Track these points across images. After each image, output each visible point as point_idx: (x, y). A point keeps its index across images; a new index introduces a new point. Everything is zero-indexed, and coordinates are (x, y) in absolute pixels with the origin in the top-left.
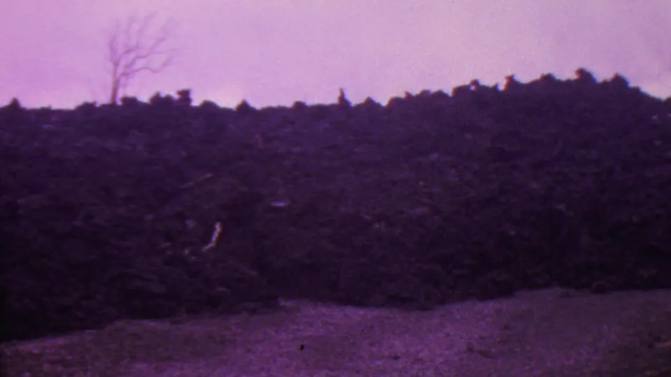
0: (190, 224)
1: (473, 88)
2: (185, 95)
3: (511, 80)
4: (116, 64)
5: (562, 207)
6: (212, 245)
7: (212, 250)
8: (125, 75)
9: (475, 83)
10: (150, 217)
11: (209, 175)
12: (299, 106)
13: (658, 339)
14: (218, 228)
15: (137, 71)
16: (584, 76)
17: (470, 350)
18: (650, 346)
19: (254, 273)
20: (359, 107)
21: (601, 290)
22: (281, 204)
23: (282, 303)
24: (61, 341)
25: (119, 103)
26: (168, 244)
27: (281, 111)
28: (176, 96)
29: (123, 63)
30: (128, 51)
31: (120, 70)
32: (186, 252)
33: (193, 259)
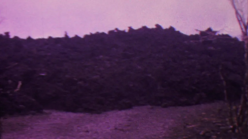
0: (10, 81)
1: (116, 31)
2: (7, 34)
3: (130, 29)
5: (150, 75)
6: (17, 90)
7: (18, 91)
9: (117, 29)
11: (16, 64)
12: (50, 38)
13: (187, 124)
14: (20, 84)
16: (158, 27)
17: (116, 129)
18: (185, 127)
19: (33, 100)
20: (73, 38)
21: (166, 106)
22: (44, 75)
23: (45, 111)
26: (1, 89)
27: (43, 40)
28: (4, 34)
32: (8, 92)
33: (11, 95)
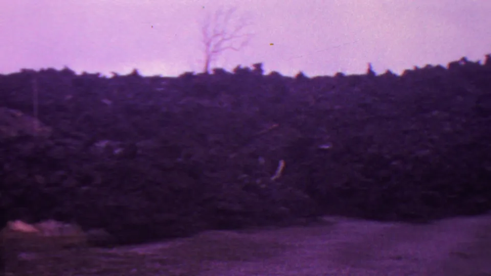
0: (262, 161)
1: (463, 63)
2: (258, 67)
3: (489, 58)
4: (208, 44)
6: (273, 178)
7: (277, 180)
8: (215, 52)
9: (464, 60)
10: (232, 156)
11: (275, 126)
12: (340, 76)
14: (282, 164)
15: (223, 49)
19: (306, 196)
20: (382, 77)
22: (327, 147)
24: (159, 246)
25: (211, 72)
26: (245, 176)
27: (326, 79)
28: (252, 68)
29: (212, 44)
30: (217, 35)
31: (212, 48)
32: (258, 181)
33: (263, 186)
